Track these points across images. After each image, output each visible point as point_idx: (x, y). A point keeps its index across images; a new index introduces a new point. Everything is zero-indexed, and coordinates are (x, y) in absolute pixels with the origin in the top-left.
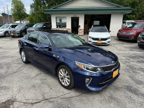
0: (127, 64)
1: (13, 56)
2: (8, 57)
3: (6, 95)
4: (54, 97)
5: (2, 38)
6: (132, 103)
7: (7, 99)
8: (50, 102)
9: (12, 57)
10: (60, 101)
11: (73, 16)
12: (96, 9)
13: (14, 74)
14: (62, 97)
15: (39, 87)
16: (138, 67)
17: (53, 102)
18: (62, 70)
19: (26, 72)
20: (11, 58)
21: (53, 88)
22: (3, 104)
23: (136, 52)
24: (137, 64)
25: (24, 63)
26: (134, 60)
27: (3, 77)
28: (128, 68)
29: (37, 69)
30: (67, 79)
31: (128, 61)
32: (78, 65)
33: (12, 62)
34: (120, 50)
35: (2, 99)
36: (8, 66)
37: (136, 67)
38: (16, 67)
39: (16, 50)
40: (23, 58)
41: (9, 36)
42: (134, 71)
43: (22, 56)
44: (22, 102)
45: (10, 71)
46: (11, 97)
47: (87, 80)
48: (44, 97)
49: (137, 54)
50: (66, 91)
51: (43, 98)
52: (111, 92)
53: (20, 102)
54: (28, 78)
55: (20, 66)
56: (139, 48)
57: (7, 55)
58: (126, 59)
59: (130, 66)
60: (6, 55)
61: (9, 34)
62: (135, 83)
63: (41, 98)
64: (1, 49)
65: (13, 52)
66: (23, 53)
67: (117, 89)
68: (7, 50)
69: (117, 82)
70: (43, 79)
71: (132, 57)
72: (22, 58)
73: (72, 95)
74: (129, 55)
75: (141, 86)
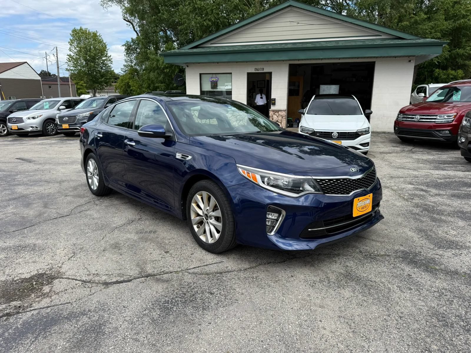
0: (417, 200)
1: (64, 179)
2: (48, 182)
3: (34, 262)
4: (171, 269)
5: (35, 138)
6: (411, 289)
7: (36, 272)
8: (158, 280)
9: (61, 182)
10: (188, 278)
11: (252, 70)
12: (325, 45)
13: (61, 219)
14: (196, 270)
15: (131, 247)
16: (449, 209)
17: (167, 281)
18: (199, 197)
19: (96, 216)
20: (57, 185)
21: (171, 252)
22: (22, 282)
23: (451, 173)
24: (448, 202)
25: (94, 196)
26: (441, 192)
27: (28, 224)
28: (416, 210)
29: (130, 210)
30: (213, 221)
31: (420, 195)
32: (246, 176)
33: (59, 192)
34: (398, 168)
35: (21, 272)
36: (46, 200)
37: (444, 207)
38: (70, 203)
39: (74, 167)
40: (93, 181)
41: (57, 133)
42: (435, 218)
43: (89, 175)
44: (79, 278)
45: (52, 212)
46: (47, 267)
47: (272, 216)
48: (142, 270)
49: (455, 177)
50: (210, 258)
51: (140, 273)
52: (351, 264)
53: (73, 279)
54: (102, 228)
55: (82, 201)
56: (466, 164)
57: (47, 177)
58: (417, 189)
59: (426, 205)
60: (43, 178)
61: (57, 124)
62: (432, 247)
63: (134, 272)
64: (31, 164)
65: (62, 170)
66: (91, 166)
67: (372, 257)
68: (47, 167)
69: (374, 243)
70: (146, 232)
71: (437, 185)
72: (90, 181)
73: (227, 267)
74: (428, 181)
75: (449, 253)
